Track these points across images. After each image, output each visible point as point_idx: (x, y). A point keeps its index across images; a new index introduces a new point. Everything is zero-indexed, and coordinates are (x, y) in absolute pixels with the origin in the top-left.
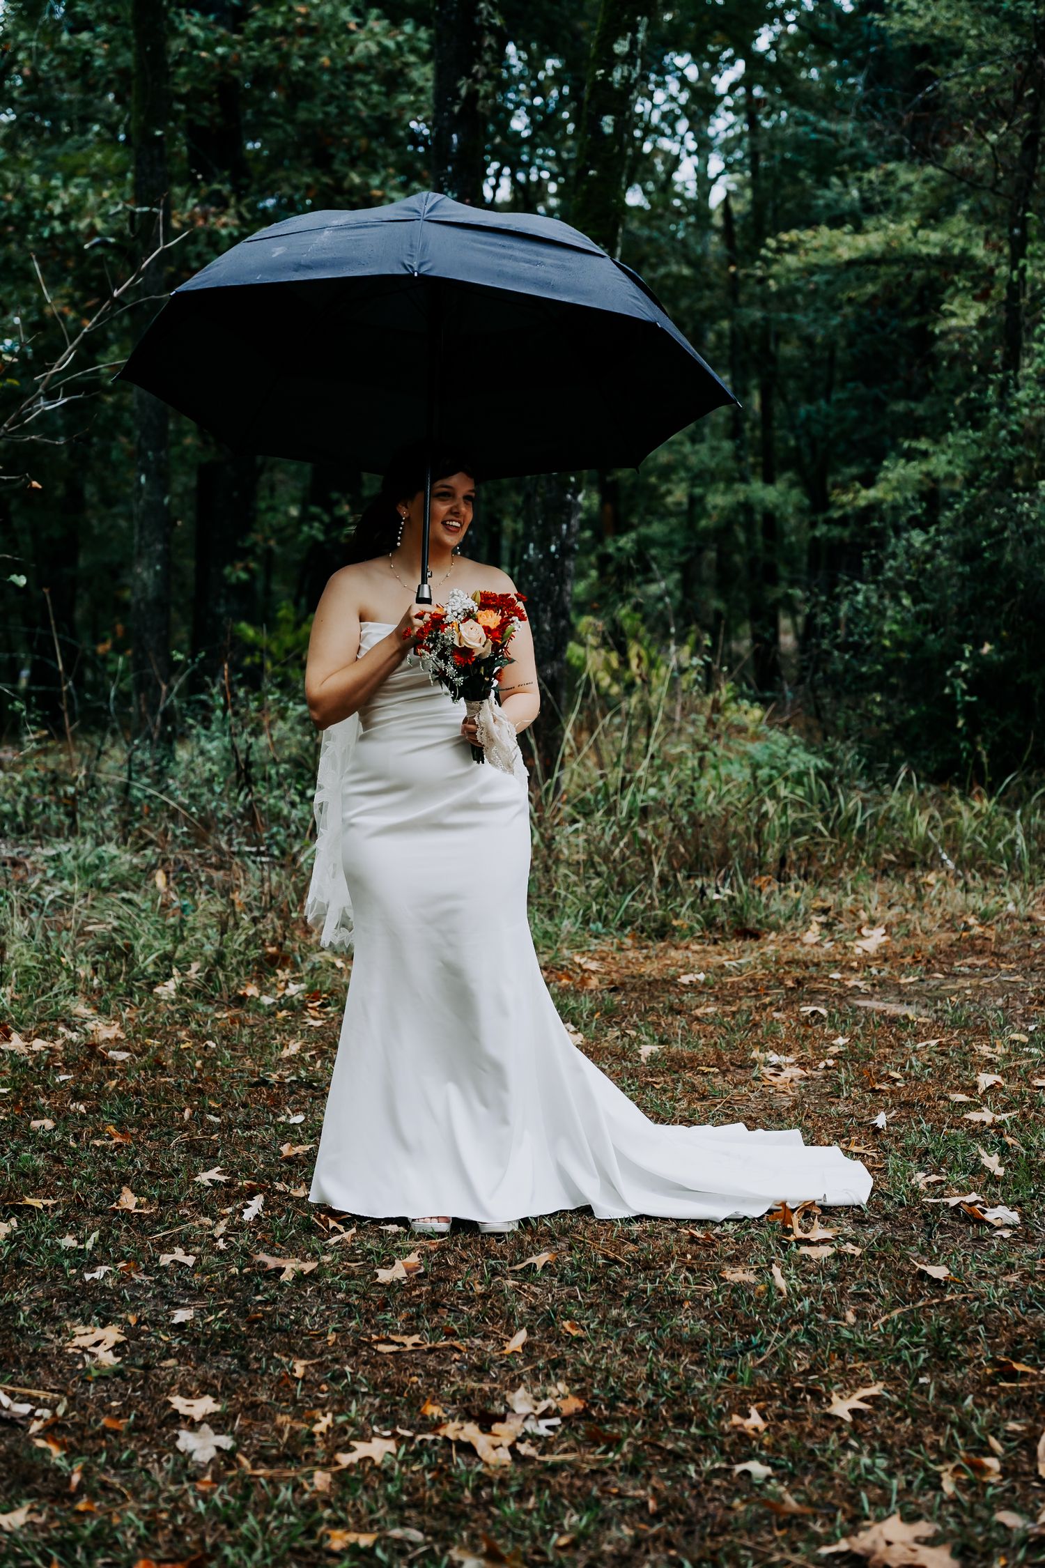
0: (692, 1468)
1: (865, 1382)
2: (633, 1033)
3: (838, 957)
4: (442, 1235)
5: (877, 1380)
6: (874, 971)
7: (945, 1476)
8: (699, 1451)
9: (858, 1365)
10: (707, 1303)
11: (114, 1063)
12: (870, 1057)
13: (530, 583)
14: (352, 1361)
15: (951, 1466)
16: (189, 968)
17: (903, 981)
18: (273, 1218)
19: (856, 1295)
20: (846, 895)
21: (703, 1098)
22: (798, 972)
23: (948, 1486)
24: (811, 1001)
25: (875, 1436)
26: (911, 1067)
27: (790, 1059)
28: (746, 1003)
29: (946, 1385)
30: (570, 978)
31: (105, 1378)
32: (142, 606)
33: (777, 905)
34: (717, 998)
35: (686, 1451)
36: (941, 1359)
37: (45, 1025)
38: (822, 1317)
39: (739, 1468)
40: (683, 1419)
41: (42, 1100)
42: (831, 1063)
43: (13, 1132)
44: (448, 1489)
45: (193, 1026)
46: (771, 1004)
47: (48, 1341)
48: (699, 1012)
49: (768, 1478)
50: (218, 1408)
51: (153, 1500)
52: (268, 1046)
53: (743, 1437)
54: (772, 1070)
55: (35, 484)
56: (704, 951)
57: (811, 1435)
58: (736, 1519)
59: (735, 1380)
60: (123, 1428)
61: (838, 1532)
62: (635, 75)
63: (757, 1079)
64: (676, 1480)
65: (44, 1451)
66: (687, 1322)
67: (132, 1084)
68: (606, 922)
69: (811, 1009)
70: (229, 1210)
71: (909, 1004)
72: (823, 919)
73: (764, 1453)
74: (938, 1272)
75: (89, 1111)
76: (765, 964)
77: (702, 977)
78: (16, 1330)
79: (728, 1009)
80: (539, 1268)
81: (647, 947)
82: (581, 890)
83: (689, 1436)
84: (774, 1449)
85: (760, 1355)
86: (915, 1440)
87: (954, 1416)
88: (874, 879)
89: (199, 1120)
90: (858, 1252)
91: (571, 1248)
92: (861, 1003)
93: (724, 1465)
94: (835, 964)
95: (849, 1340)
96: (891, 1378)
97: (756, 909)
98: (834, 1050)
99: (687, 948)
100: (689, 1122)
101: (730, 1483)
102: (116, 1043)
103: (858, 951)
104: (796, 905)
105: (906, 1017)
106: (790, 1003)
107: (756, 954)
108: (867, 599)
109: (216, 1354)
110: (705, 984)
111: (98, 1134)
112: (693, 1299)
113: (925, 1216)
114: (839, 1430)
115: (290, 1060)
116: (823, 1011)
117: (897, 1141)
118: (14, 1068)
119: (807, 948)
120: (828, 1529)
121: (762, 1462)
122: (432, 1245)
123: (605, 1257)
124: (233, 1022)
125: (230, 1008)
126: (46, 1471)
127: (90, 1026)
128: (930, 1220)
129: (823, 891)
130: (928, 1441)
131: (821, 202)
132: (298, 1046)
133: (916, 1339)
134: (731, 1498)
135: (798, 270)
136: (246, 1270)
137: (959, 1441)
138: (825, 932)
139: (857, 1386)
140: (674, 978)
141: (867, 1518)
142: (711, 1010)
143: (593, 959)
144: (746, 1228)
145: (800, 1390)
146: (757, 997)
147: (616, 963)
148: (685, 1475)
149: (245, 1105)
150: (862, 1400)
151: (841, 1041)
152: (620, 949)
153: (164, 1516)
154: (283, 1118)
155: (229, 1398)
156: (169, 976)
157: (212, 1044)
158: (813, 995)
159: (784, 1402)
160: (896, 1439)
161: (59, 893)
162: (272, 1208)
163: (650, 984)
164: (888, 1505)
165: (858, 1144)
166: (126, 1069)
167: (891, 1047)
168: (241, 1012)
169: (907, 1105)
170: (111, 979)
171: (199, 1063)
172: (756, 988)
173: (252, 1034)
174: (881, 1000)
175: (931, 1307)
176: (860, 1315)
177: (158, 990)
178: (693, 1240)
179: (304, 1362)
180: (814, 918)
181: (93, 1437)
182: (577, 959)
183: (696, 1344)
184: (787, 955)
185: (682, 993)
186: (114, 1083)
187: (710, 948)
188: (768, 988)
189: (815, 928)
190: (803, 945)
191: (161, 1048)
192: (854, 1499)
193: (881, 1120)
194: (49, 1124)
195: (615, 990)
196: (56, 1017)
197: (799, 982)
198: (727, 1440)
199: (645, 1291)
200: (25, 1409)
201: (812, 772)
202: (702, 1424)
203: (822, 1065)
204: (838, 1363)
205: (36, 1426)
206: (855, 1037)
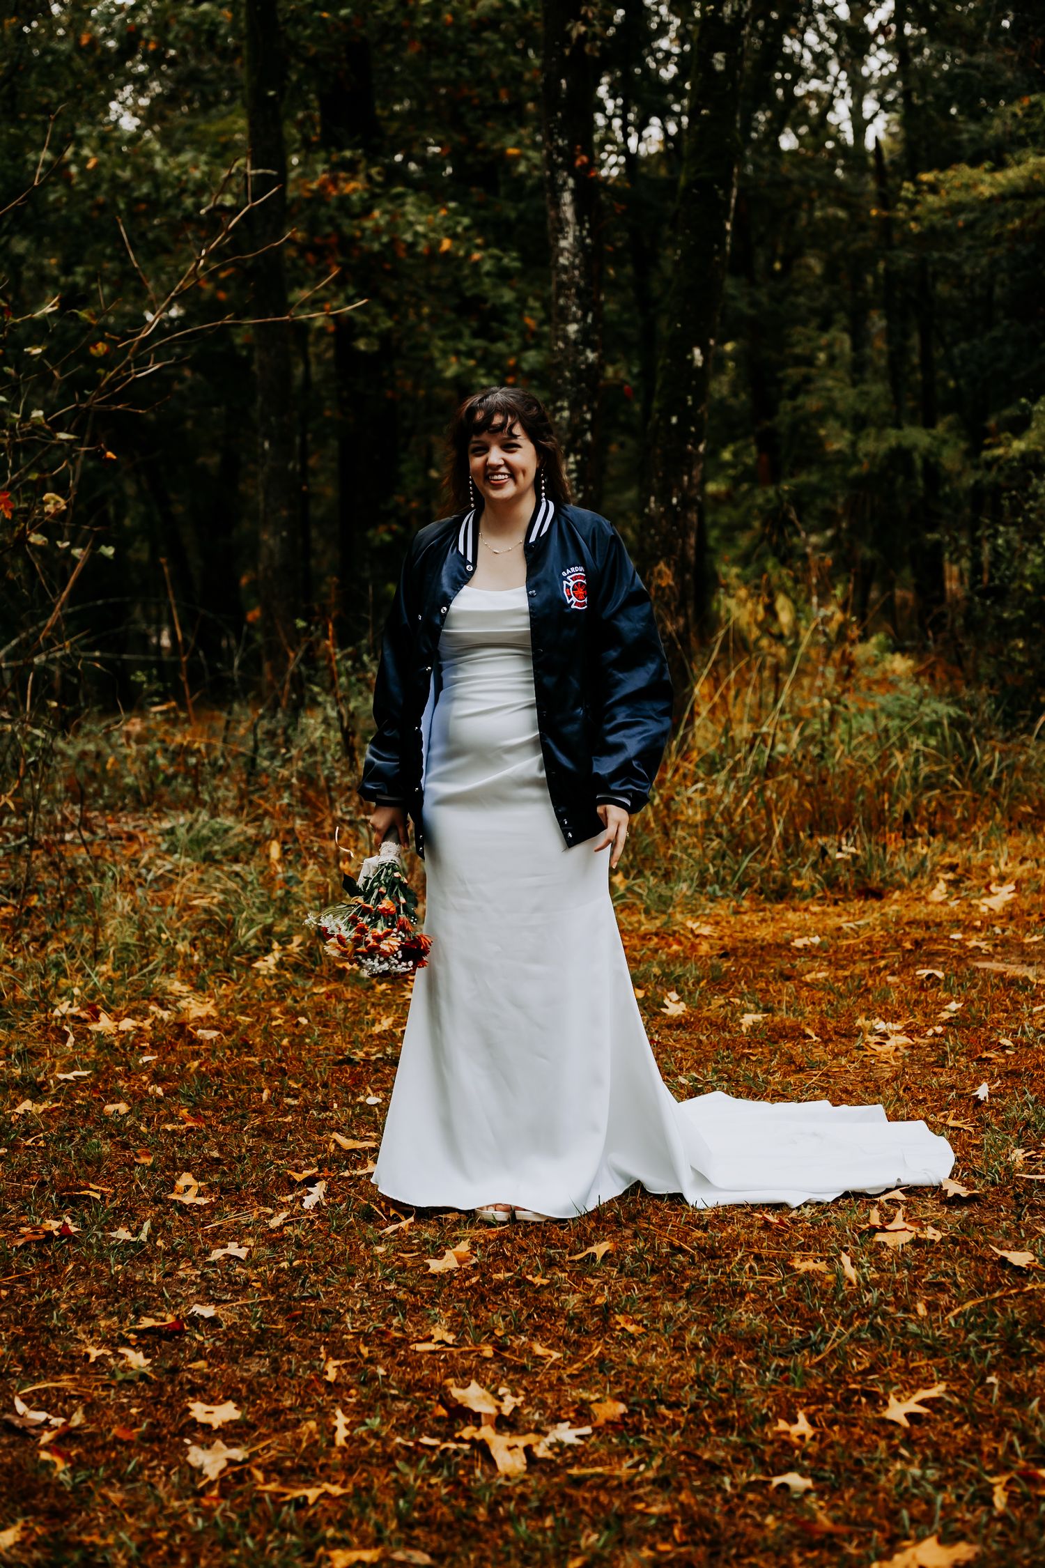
0: (727, 1480)
1: (928, 1383)
2: (737, 1001)
3: (962, 916)
4: (503, 1223)
5: (940, 1380)
6: (998, 930)
7: (998, 1489)
8: (737, 1460)
9: (923, 1363)
10: (769, 1295)
11: (201, 1043)
12: (983, 1024)
13: (652, 537)
14: (388, 1361)
15: (1004, 1478)
16: (291, 942)
17: (1027, 940)
18: (333, 1205)
19: (931, 1284)
20: (977, 851)
21: (800, 1070)
22: (918, 933)
23: (1000, 1500)
24: (928, 964)
25: (930, 1444)
26: (1024, 1033)
27: (898, 1027)
28: (861, 967)
29: (1012, 1385)
30: (680, 943)
31: (130, 1382)
32: (270, 573)
33: (902, 861)
34: (830, 963)
35: (724, 1460)
36: (1013, 1356)
37: (134, 1004)
38: (891, 1309)
39: (777, 1481)
40: (725, 1425)
41: (121, 1083)
42: (939, 1029)
43: (86, 1117)
44: (463, 1504)
45: (289, 1001)
46: (886, 967)
47: (79, 1341)
48: (808, 978)
49: (808, 1492)
50: (237, 1415)
51: (152, 1519)
52: (361, 1022)
53: (786, 1445)
54: (878, 1039)
55: (109, 454)
56: (824, 913)
57: (860, 1442)
58: (765, 1539)
59: (787, 1381)
60: (135, 1438)
61: (872, 1555)
62: (746, 10)
63: (860, 1048)
64: (710, 1494)
65: (47, 1464)
66: (746, 1316)
67: (216, 1064)
68: (723, 884)
69: (927, 972)
70: (290, 1197)
71: (1031, 964)
72: (950, 876)
73: (806, 1463)
74: (1020, 1258)
75: (167, 1093)
76: (884, 925)
77: (816, 940)
78: (48, 1330)
79: (841, 973)
80: (599, 1258)
81: (764, 910)
82: (697, 852)
83: (728, 1444)
84: (820, 1459)
85: (819, 1353)
86: (973, 1446)
87: (1016, 1422)
88: (1009, 832)
89: (275, 1101)
90: (938, 1236)
91: (635, 1236)
92: (980, 965)
93: (762, 1478)
94: (957, 924)
95: (916, 1335)
96: (958, 1378)
97: (880, 867)
98: (945, 1016)
99: (806, 910)
100: (780, 1096)
101: (766, 1498)
102: (204, 1022)
103: (984, 909)
104: (922, 863)
105: (1026, 978)
106: (906, 966)
107: (876, 915)
108: (1008, 542)
109: (249, 1354)
110: (820, 947)
111: (171, 1118)
112: (755, 1291)
113: (1017, 1196)
114: (891, 1436)
115: (379, 1036)
116: (940, 974)
117: (998, 1113)
118: (100, 1049)
119: (930, 907)
120: (862, 1551)
121: (803, 1475)
122: (492, 1233)
123: (671, 1245)
124: (329, 997)
125: (329, 983)
126: (48, 1485)
127: (183, 1004)
128: (1022, 1200)
129: (952, 847)
130: (986, 1449)
131: (965, 136)
132: (390, 1021)
133: (988, 1334)
134: (764, 1515)
135: (941, 209)
136: (295, 1263)
137: (1019, 1450)
138: (952, 890)
139: (918, 1387)
140: (788, 942)
141: (907, 1538)
142: (821, 975)
143: (707, 923)
144: (823, 1212)
145: (855, 1392)
146: (872, 961)
147: (731, 927)
148: (720, 1488)
149: (325, 1085)
150: (922, 1403)
151: (954, 1006)
152: (736, 912)
153: (161, 1535)
154: (361, 1099)
155: (254, 1404)
156: (268, 950)
157: (303, 1021)
158: (930, 959)
159: (837, 1406)
160: (952, 1448)
161: (169, 867)
162: (335, 1195)
163: (762, 948)
164: (931, 1523)
165: (956, 1118)
166: (213, 1047)
167: (1006, 1011)
168: (340, 986)
169: (1015, 1074)
170: (209, 955)
171: (285, 1042)
172: (872, 951)
173: (346, 1010)
174: (1002, 961)
175: (1010, 1297)
176: (931, 1307)
177: (256, 965)
178: (767, 1225)
179: (337, 1363)
180: (941, 875)
181: (103, 1448)
182: (690, 924)
183: (751, 1341)
184: (908, 915)
185: (795, 957)
186: (196, 1064)
187: (830, 909)
188: (885, 950)
189: (942, 886)
190: (927, 903)
191: (252, 1025)
192: (893, 1515)
193: (983, 1091)
194: (123, 1108)
195: (725, 955)
196: (148, 996)
197: (917, 944)
198: (768, 1449)
199: (705, 1282)
200: (41, 1416)
201: (945, 722)
202: (745, 1431)
203: (930, 1032)
204: (900, 1361)
205: (47, 1437)
206: (969, 1002)
